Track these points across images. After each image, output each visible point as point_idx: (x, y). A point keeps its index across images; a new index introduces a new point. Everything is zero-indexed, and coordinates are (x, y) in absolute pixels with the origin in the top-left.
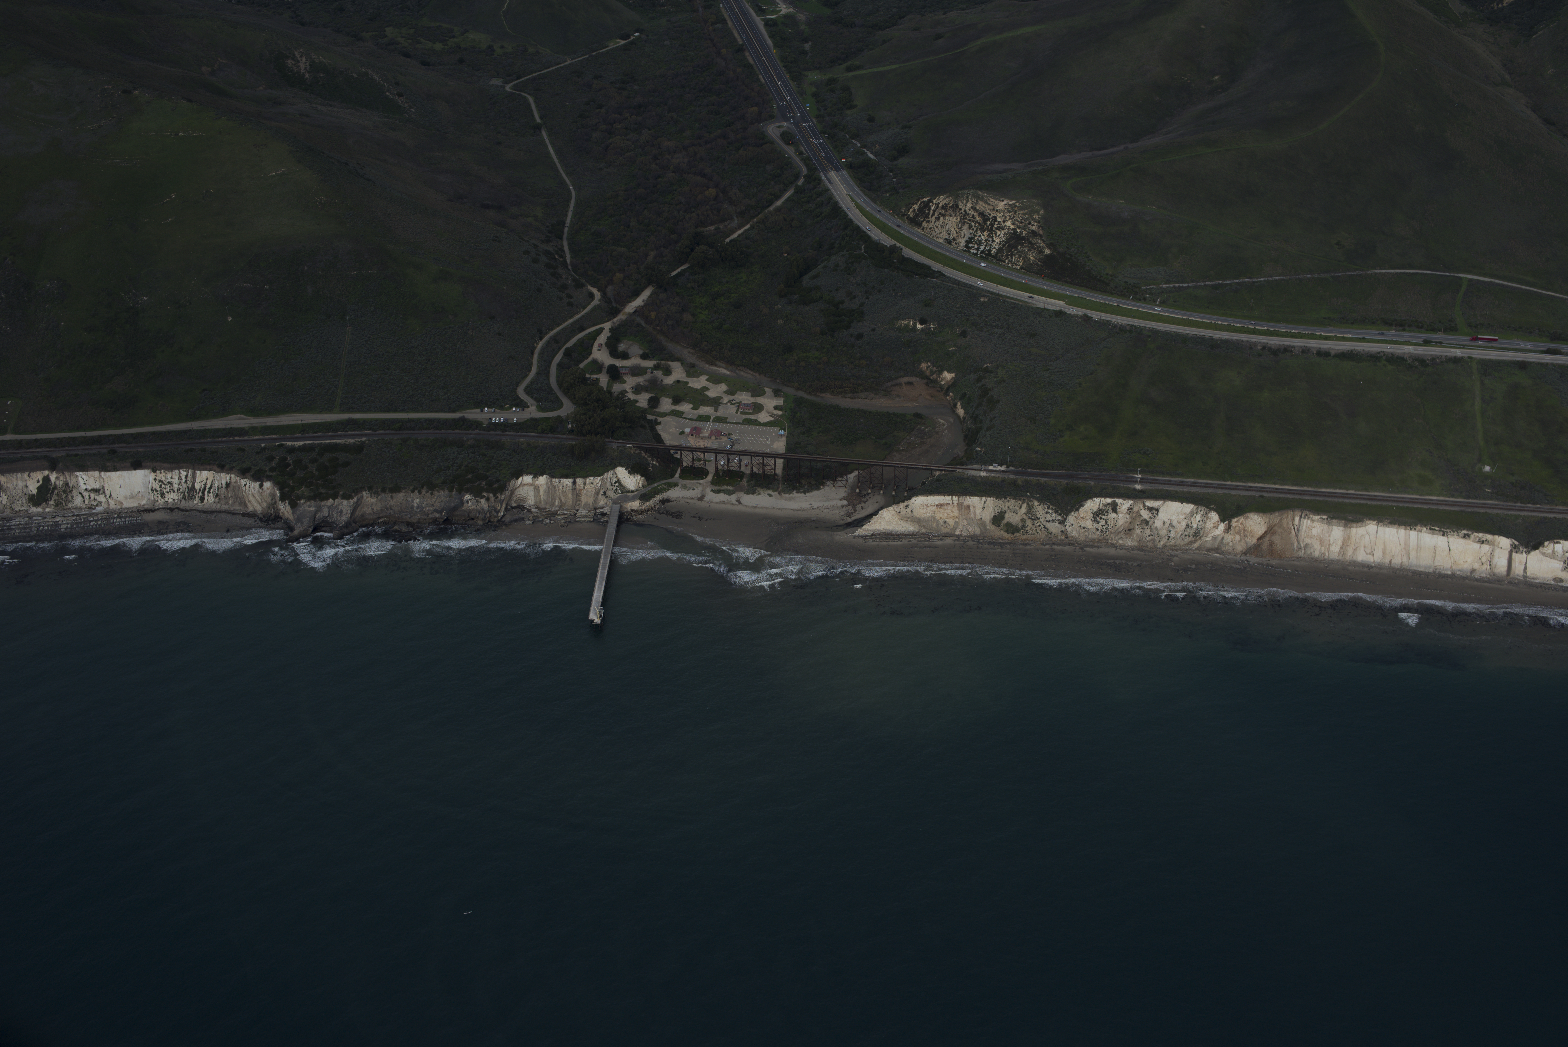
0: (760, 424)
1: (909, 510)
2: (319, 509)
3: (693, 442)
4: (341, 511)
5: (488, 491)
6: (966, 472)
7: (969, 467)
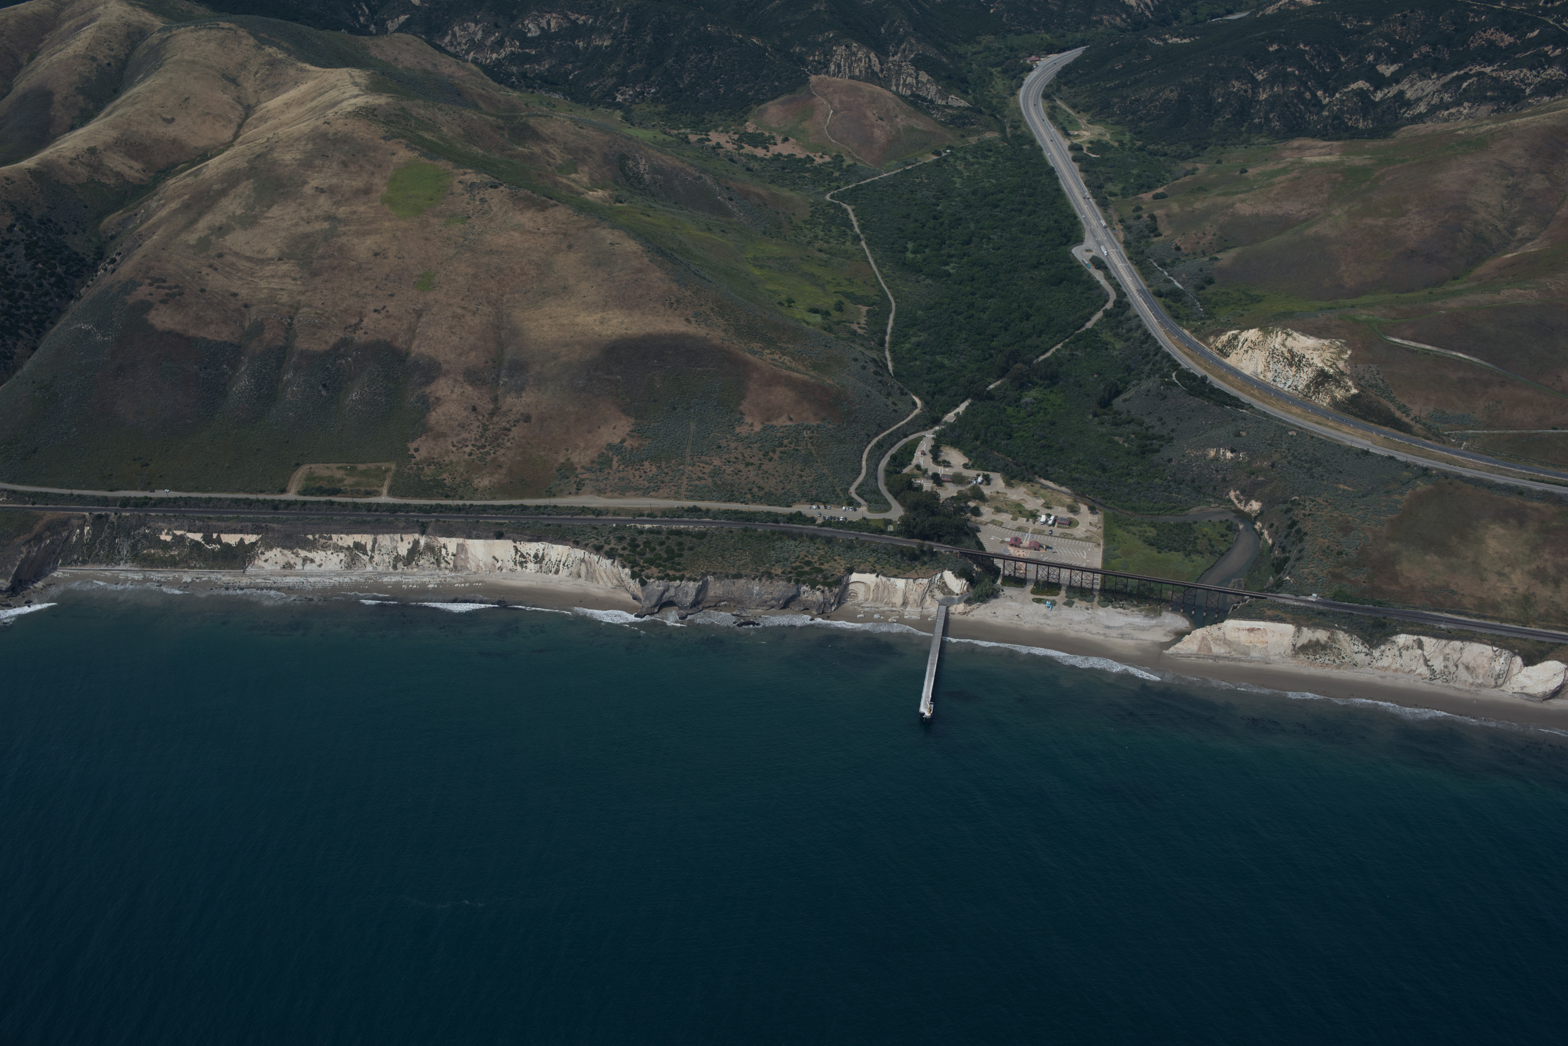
0: (1075, 539)
1: (1221, 632)
2: (667, 590)
3: (1013, 551)
4: (687, 593)
5: (824, 584)
6: (1278, 600)
7: (1279, 595)
